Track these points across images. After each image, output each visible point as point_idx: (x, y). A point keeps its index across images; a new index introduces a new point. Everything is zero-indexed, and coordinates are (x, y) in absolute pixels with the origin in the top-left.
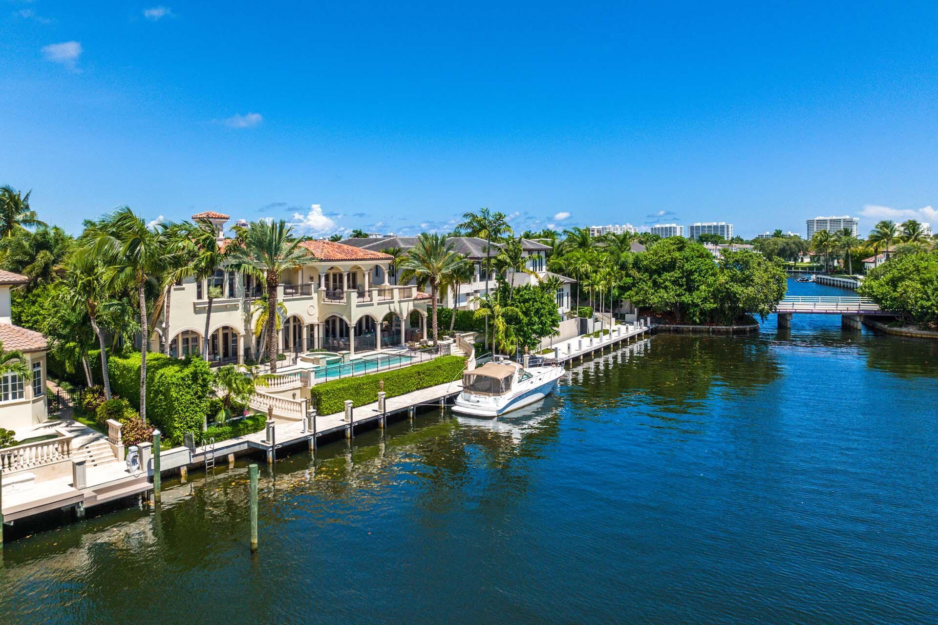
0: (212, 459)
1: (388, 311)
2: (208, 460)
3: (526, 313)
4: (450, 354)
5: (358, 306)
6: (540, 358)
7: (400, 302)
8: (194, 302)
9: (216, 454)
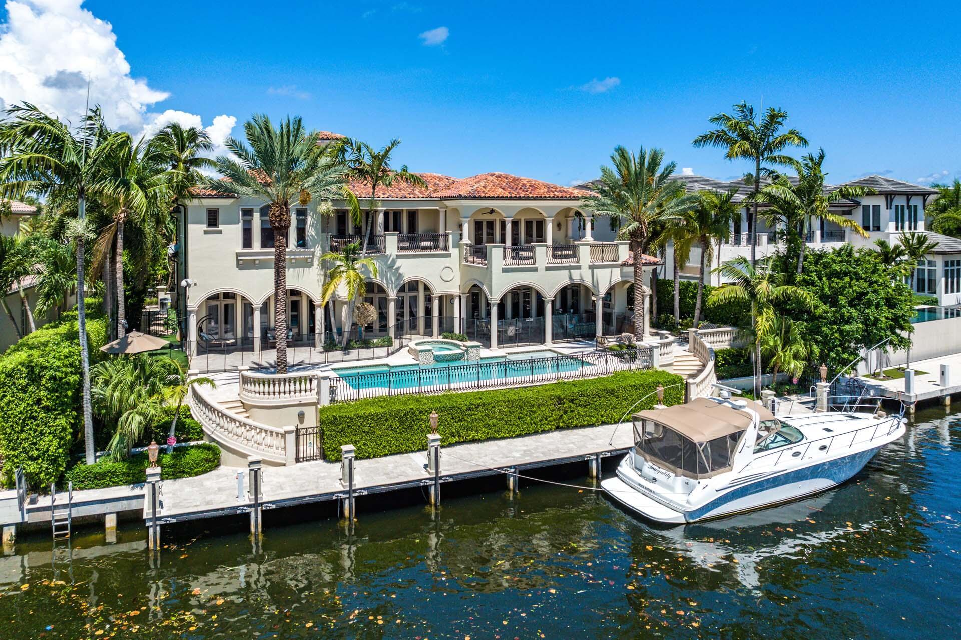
0: (66, 520)
1: (566, 282)
2: (56, 521)
3: (831, 300)
4: (650, 367)
5: (505, 271)
6: (873, 387)
7: (592, 268)
8: (237, 251)
9: (77, 513)
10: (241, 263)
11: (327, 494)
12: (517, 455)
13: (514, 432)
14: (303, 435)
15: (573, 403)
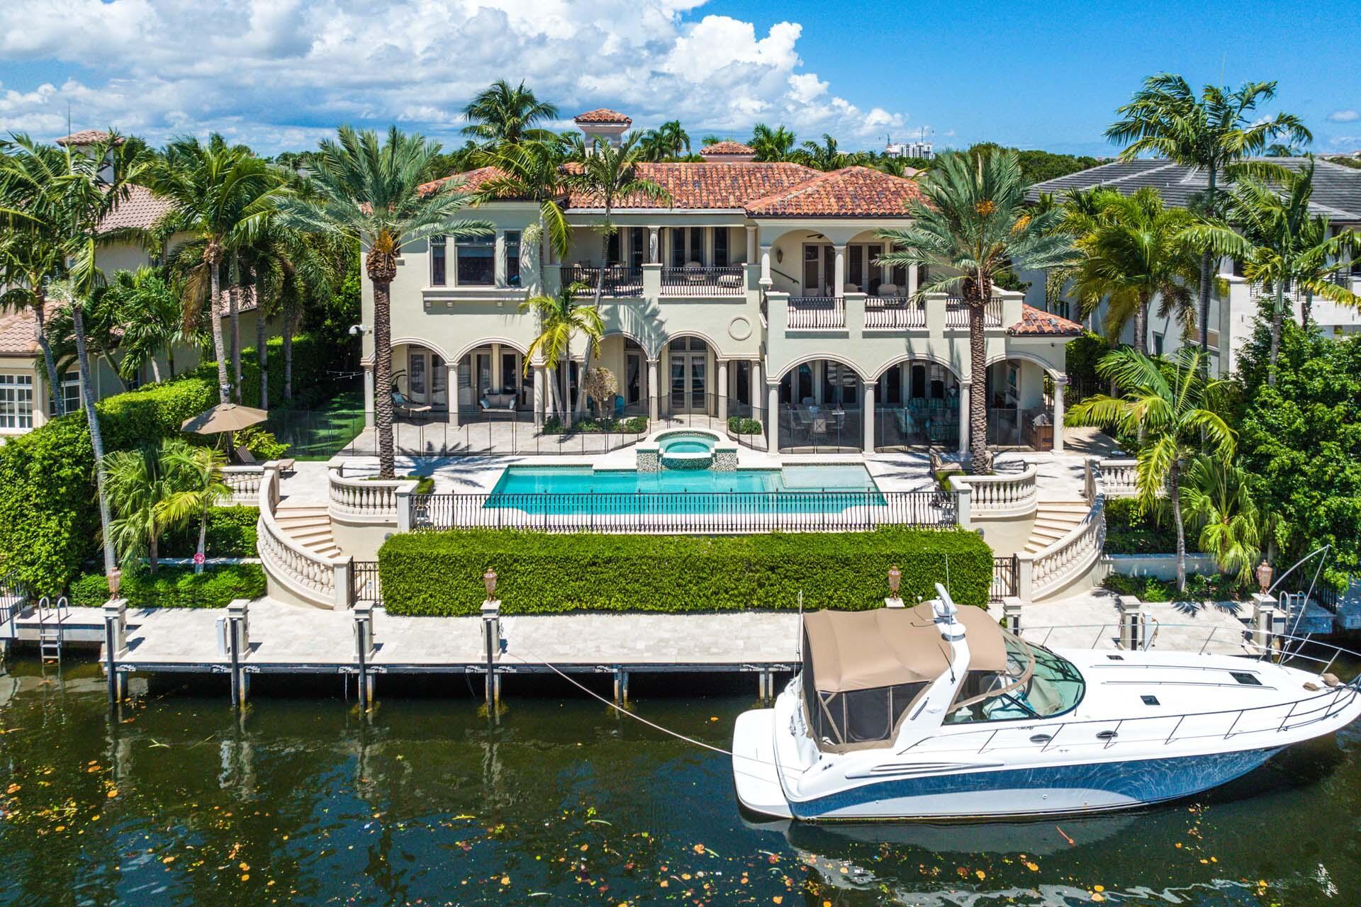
0: (55, 642)
1: (903, 356)
2: (45, 642)
4: (954, 522)
7: (949, 335)
8: (425, 289)
9: (69, 636)
10: (428, 304)
11: (331, 665)
12: (641, 645)
13: (671, 605)
14: (361, 571)
15: (774, 573)
